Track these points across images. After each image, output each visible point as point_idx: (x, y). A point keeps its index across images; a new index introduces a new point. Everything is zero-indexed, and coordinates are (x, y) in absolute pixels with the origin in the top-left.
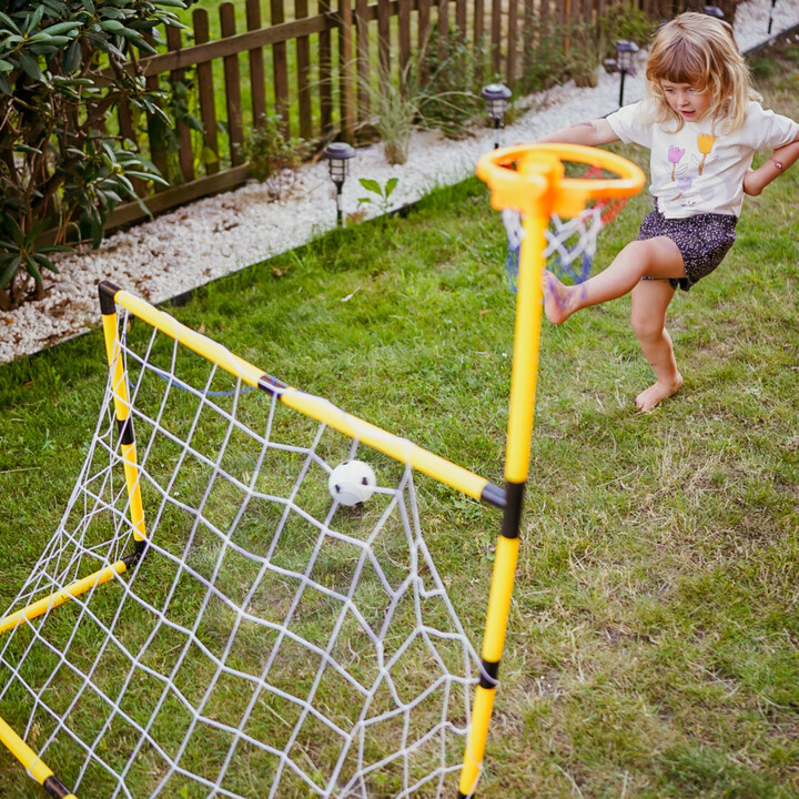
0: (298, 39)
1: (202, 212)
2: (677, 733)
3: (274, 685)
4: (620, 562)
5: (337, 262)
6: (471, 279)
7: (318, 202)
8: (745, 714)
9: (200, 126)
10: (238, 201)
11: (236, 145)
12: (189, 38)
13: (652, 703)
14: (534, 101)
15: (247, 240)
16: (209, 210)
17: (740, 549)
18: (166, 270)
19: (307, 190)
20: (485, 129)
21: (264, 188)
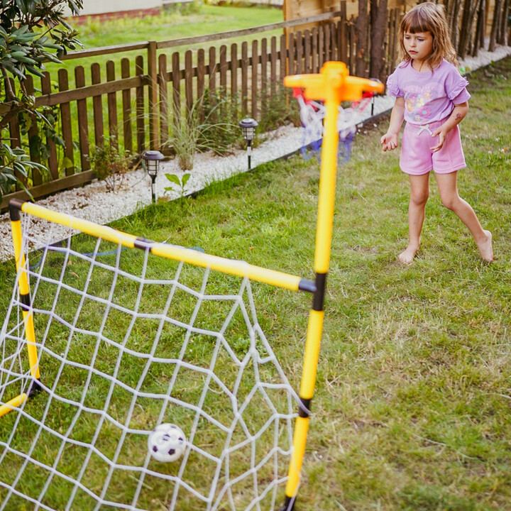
0: (123, 91)
1: (64, 198)
2: (408, 478)
3: (139, 466)
4: (357, 383)
5: (154, 224)
6: (241, 230)
7: (138, 192)
8: (450, 465)
9: (63, 142)
10: (87, 192)
11: (86, 156)
12: (56, 87)
13: (390, 462)
14: (269, 135)
15: (95, 213)
16: (68, 197)
17: (431, 371)
18: (43, 231)
19: (131, 185)
20: (240, 151)
21: (104, 183)
